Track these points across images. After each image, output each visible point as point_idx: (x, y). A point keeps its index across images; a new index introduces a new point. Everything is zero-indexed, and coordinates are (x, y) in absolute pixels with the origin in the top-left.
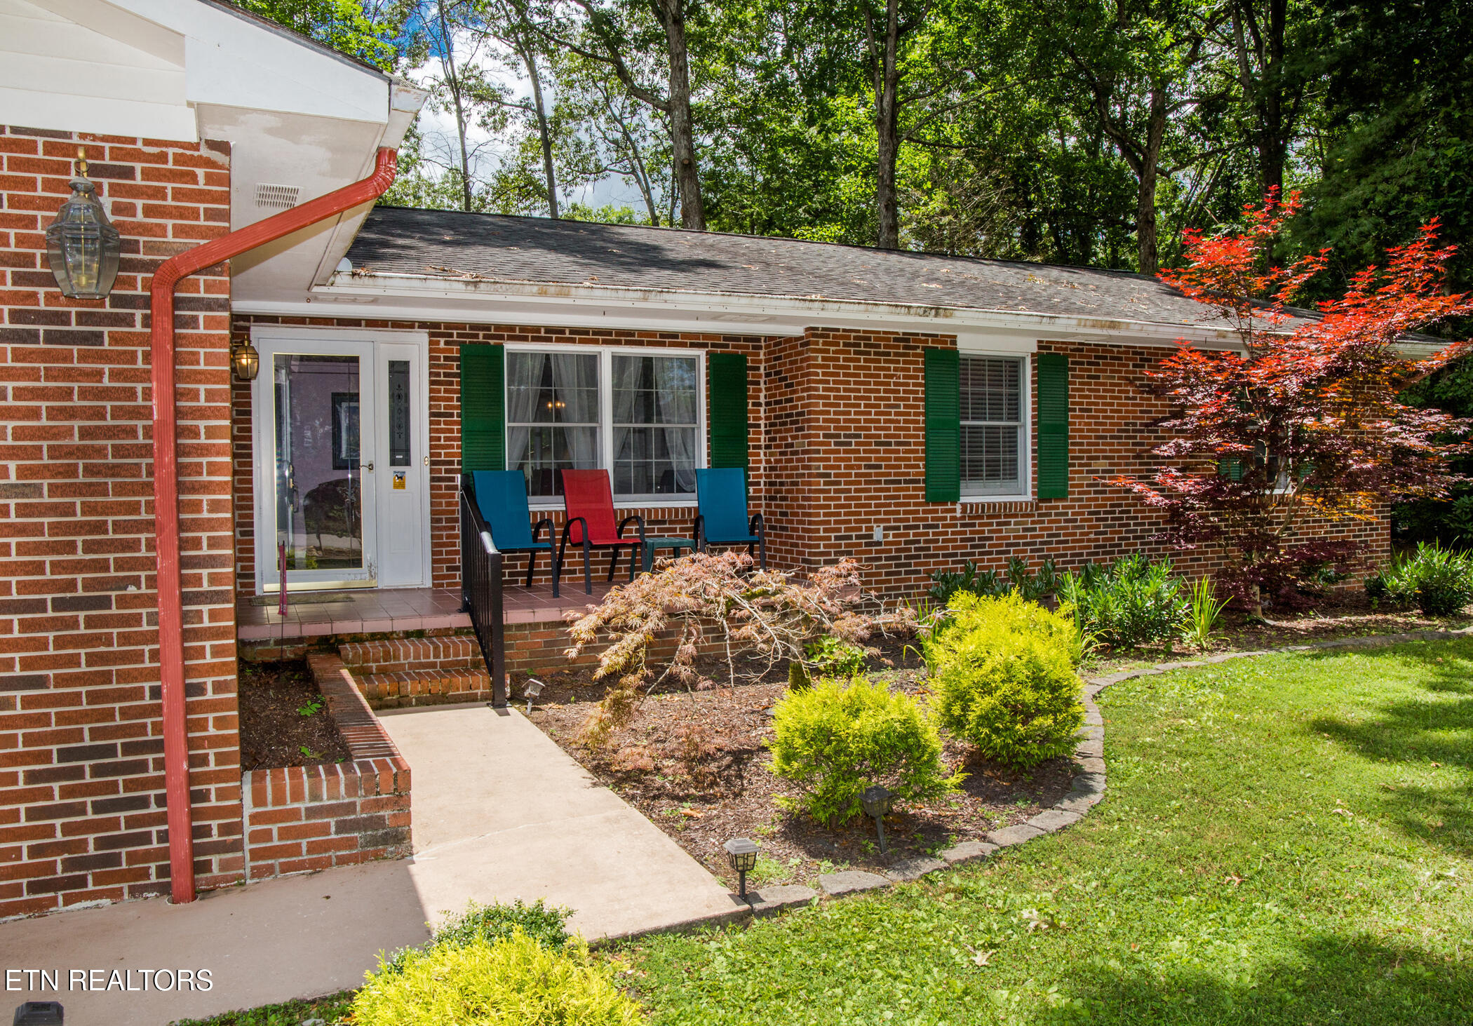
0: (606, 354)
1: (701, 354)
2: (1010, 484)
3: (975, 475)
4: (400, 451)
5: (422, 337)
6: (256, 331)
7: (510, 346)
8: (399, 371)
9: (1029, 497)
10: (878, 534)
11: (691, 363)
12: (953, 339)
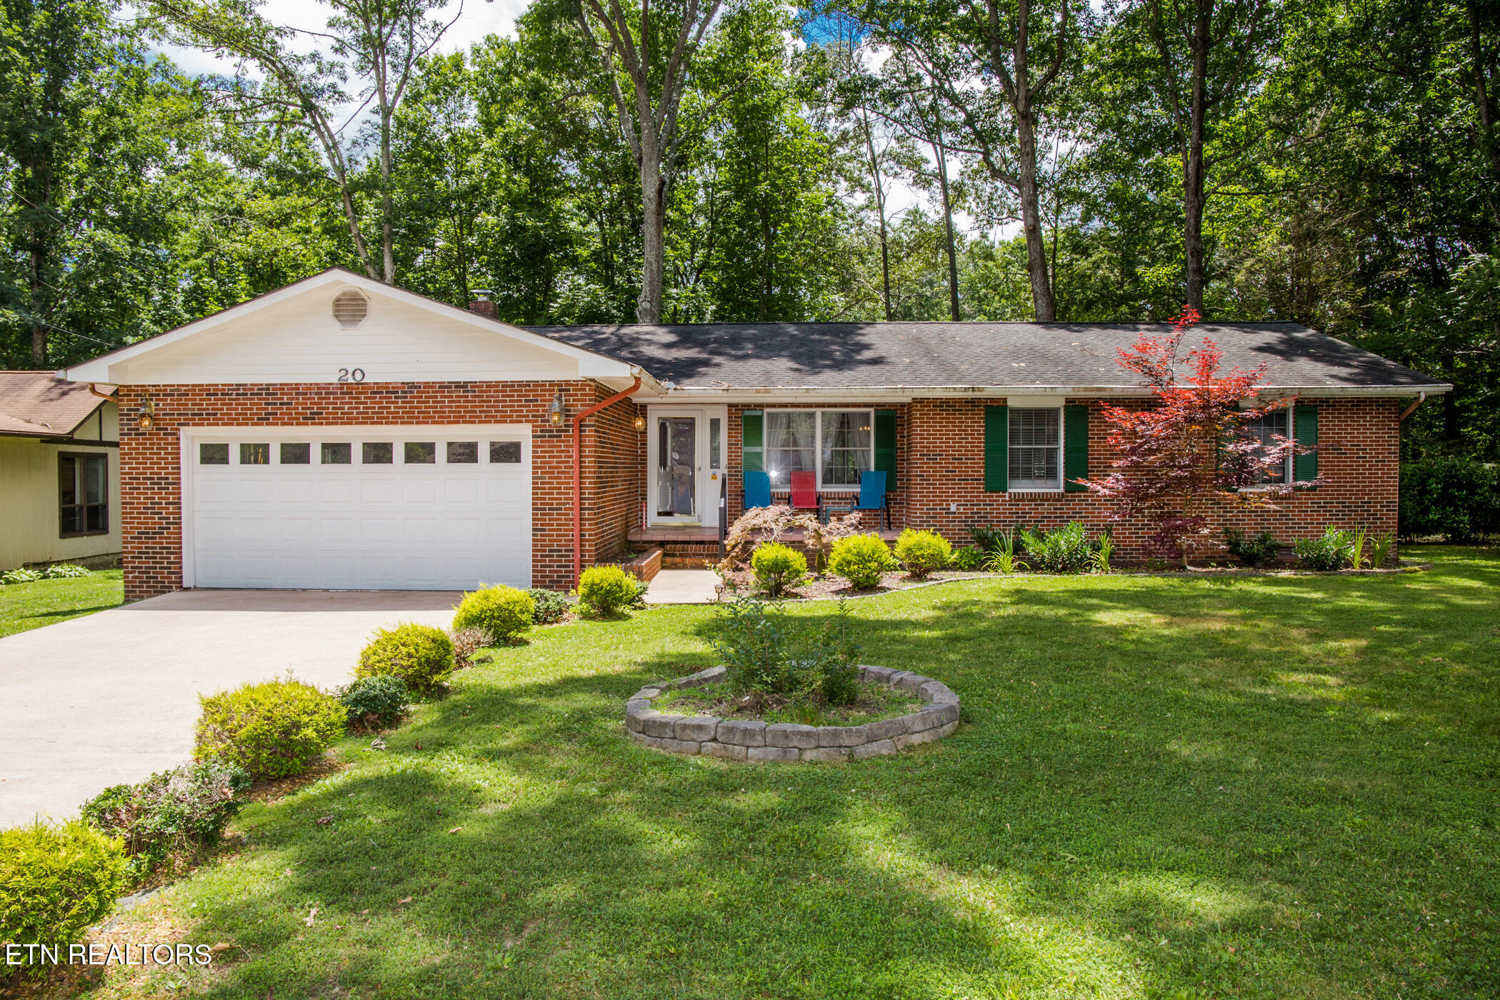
0: (819, 411)
1: (872, 410)
2: (1050, 482)
3: (1028, 475)
4: (715, 462)
5: (726, 408)
6: (649, 407)
7: (767, 410)
8: (715, 424)
9: (1062, 490)
10: (953, 508)
11: (868, 414)
12: (1005, 400)
